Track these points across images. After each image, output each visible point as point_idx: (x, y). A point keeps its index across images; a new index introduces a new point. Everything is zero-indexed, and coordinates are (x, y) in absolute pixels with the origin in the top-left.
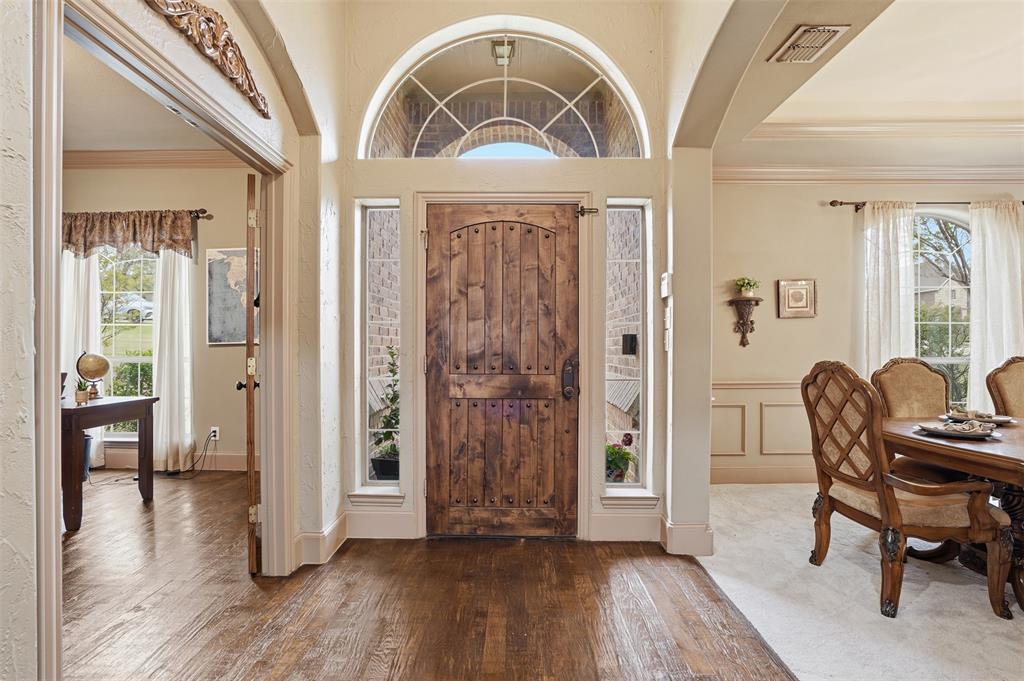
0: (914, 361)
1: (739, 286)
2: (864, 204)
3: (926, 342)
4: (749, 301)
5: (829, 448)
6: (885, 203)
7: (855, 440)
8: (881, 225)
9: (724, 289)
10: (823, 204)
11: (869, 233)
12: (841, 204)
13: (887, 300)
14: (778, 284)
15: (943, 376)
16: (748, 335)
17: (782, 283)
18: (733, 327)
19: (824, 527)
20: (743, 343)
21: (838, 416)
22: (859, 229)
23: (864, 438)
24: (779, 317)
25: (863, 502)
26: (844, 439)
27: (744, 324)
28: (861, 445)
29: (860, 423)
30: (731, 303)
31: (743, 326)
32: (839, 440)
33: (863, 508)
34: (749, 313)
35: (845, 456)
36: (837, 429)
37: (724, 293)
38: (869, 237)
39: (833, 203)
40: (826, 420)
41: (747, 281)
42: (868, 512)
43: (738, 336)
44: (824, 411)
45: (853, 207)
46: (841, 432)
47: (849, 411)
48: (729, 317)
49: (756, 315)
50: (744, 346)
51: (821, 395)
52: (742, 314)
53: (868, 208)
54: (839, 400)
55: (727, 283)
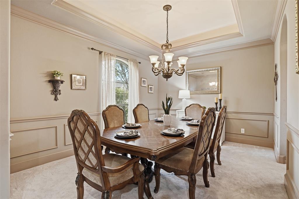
0: (115, 106)
1: (53, 74)
2: (102, 52)
3: (118, 99)
4: (58, 81)
5: (80, 152)
6: (108, 53)
7: (90, 150)
8: (107, 61)
9: (45, 75)
10: (89, 48)
11: (103, 63)
12: (95, 50)
13: (108, 85)
14: (71, 76)
15: (123, 111)
16: (58, 96)
17: (73, 76)
18: (51, 92)
19: (81, 189)
20: (56, 99)
21: (83, 138)
22: (100, 61)
23: (93, 149)
24: (72, 89)
25: (95, 179)
26: (86, 149)
27: (56, 91)
28: (92, 152)
29: (92, 141)
30: (50, 81)
31: (55, 91)
32: (84, 149)
33: (95, 182)
34: (58, 87)
35: (87, 157)
36: (83, 144)
37: (46, 76)
38: (103, 64)
39: (92, 49)
40: (79, 140)
41: (56, 72)
42: (97, 183)
43: (53, 96)
44: (77, 135)
45: (98, 52)
46: (84, 146)
47: (87, 135)
48: (49, 88)
49: (61, 87)
50: (56, 100)
51: (76, 127)
52: (55, 87)
53: (103, 53)
54: (83, 130)
55: (48, 72)
